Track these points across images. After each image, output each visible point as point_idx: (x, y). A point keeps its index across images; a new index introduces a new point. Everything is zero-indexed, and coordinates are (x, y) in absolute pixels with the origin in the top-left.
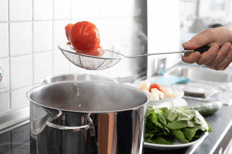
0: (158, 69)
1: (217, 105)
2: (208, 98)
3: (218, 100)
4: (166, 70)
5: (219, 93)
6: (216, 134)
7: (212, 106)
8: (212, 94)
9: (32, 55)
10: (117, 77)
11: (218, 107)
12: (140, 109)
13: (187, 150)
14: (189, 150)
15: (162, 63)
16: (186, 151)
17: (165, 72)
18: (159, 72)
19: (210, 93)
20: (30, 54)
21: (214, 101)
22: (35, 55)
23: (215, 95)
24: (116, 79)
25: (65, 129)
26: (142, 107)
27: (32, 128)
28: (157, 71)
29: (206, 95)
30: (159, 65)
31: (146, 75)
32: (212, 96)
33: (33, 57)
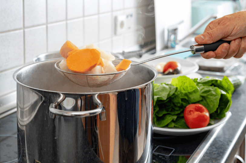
0: (168, 40)
1: (239, 80)
2: (228, 72)
3: (239, 74)
4: (177, 42)
5: (239, 66)
6: (240, 114)
7: (233, 81)
8: (232, 67)
9: (22, 31)
10: (121, 52)
11: (240, 82)
12: (146, 87)
13: (208, 135)
14: (210, 134)
15: (172, 34)
16: (207, 137)
17: (176, 44)
18: (169, 45)
19: (230, 67)
20: (20, 29)
21: (236, 75)
22: (26, 30)
23: (236, 69)
24: (120, 54)
25: (72, 114)
26: (149, 85)
27: (19, 116)
28: (167, 43)
29: (225, 69)
30: (169, 36)
31: (154, 48)
32: (233, 70)
33: (24, 32)
